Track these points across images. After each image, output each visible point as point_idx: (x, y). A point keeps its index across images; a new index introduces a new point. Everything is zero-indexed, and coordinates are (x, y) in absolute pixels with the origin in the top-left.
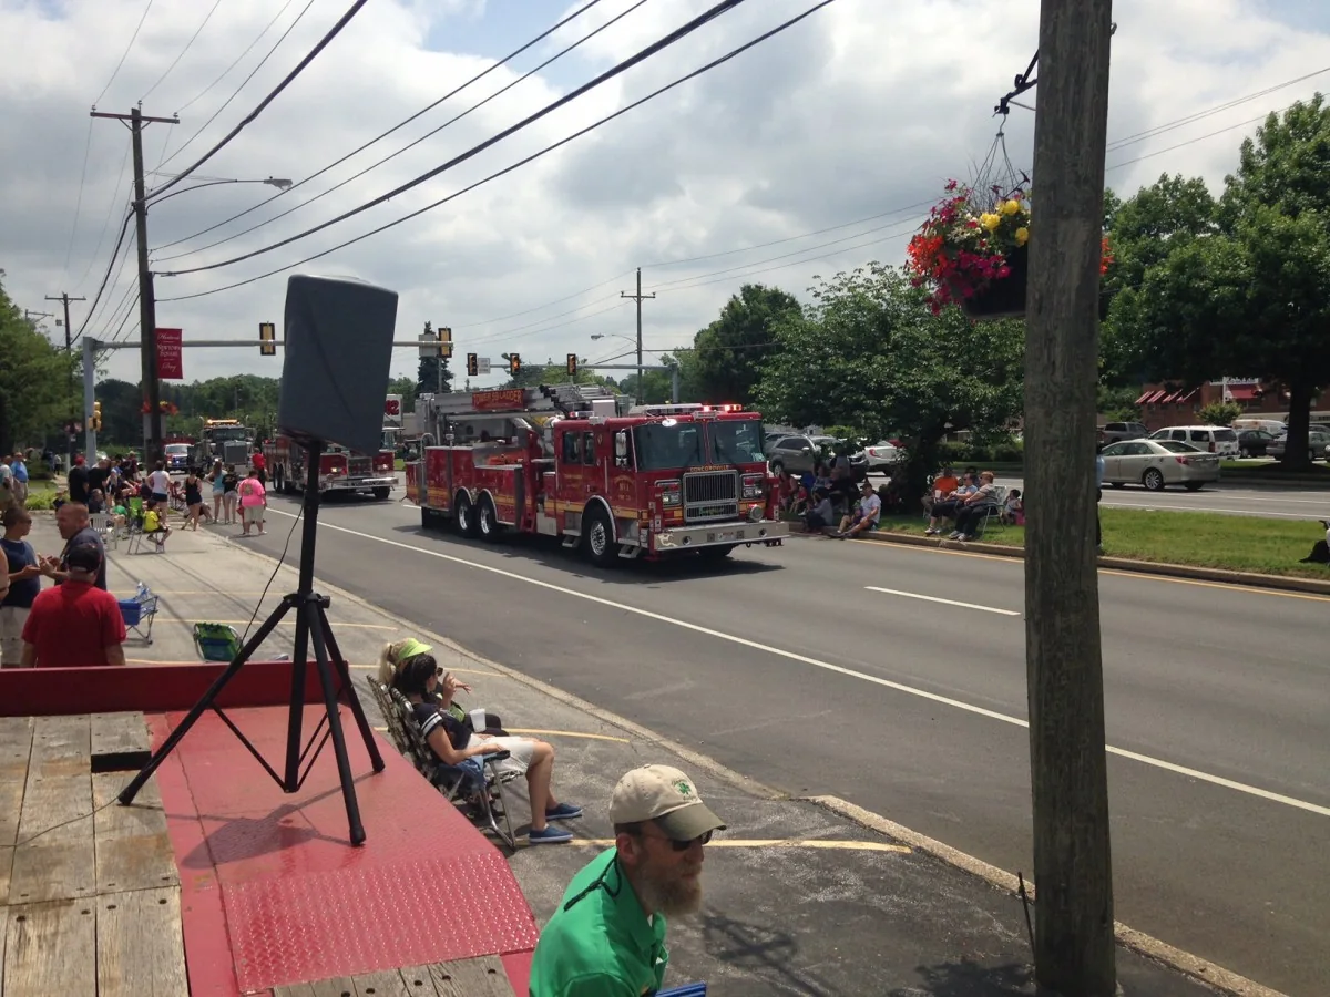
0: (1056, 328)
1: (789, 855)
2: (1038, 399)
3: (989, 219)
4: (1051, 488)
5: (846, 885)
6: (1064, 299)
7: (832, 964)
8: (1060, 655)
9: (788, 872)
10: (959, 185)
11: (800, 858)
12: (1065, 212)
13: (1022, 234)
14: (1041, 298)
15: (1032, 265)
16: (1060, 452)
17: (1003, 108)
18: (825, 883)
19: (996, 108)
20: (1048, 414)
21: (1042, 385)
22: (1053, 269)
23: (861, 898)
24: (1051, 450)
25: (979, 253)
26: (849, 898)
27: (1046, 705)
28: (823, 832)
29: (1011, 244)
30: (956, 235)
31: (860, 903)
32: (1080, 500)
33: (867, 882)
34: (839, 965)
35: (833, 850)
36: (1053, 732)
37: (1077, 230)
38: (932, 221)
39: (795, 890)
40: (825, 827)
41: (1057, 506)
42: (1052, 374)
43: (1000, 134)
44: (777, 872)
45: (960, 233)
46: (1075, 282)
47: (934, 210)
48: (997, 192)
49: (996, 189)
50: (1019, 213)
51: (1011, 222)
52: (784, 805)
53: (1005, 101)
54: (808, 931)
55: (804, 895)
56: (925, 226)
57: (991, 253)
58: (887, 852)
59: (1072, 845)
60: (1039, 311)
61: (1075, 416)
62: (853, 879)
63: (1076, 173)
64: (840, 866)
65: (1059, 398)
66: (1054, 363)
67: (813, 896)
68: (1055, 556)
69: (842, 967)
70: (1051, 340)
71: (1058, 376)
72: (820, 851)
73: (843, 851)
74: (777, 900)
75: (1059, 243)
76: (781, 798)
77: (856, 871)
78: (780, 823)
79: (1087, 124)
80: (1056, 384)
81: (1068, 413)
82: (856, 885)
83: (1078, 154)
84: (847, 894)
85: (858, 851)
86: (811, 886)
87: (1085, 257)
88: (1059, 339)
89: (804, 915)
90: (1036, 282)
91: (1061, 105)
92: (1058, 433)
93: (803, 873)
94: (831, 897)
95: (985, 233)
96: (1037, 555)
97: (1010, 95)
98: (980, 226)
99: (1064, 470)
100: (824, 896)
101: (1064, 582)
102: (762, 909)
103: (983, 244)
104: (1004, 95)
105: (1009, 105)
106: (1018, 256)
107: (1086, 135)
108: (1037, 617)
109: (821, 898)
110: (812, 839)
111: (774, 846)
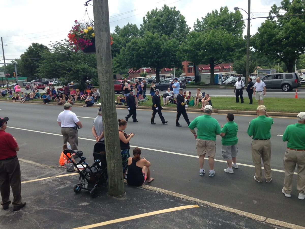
0: (103, 56)
1: (53, 180)
2: (100, 72)
3: (86, 31)
4: (105, 91)
5: (67, 184)
6: (103, 50)
7: (63, 202)
8: (110, 127)
9: (52, 184)
10: (78, 22)
11: (55, 180)
12: (102, 30)
13: (93, 34)
14: (99, 49)
15: (96, 42)
16: (106, 83)
17: (86, 5)
18: (62, 184)
19: (85, 4)
20: (103, 75)
21: (101, 69)
22: (100, 43)
23: (70, 186)
24: (104, 83)
25: (84, 38)
26: (68, 186)
27: (108, 138)
28: (61, 173)
29: (91, 37)
30: (79, 34)
31: (70, 187)
32: (111, 94)
33: (72, 182)
34: (65, 201)
35: (64, 177)
36: (109, 143)
37: (104, 34)
38: (72, 30)
39: (55, 187)
40: (62, 172)
41: (107, 95)
42: (103, 66)
43: (86, 11)
44: (50, 184)
45: (79, 33)
46: (105, 46)
47: (73, 28)
48: (87, 24)
49: (87, 23)
50: (92, 30)
51: (91, 32)
52: (51, 169)
53: (87, 3)
54: (57, 195)
55: (56, 188)
56: (71, 31)
57: (87, 39)
58: (76, 175)
59: (115, 165)
60: (99, 52)
61: (108, 76)
62: (69, 182)
63: (103, 21)
64: (65, 180)
65: (105, 72)
66: (103, 64)
67: (59, 188)
68: (107, 106)
69: (66, 202)
70: (102, 59)
71: (104, 67)
72: (60, 178)
73: (66, 176)
74: (49, 190)
75: (101, 37)
76: (51, 168)
77: (69, 180)
78: (50, 173)
79: (104, 10)
80: (104, 69)
81: (107, 75)
82: (69, 183)
83: (103, 17)
84: (67, 186)
85: (70, 176)
86: (58, 186)
87: (107, 41)
88: (104, 59)
89: (56, 192)
90: (97, 46)
91: (98, 5)
92: (105, 79)
93: (56, 183)
94: (63, 187)
95: (85, 34)
96: (103, 106)
97: (88, 2)
98: (84, 32)
99: (107, 87)
100: (61, 187)
101: (109, 111)
102: (46, 193)
103: (85, 37)
104: (86, 2)
105: (87, 4)
106: (93, 39)
107: (104, 13)
108: (104, 119)
109: (61, 188)
110: (59, 175)
111: (49, 178)
